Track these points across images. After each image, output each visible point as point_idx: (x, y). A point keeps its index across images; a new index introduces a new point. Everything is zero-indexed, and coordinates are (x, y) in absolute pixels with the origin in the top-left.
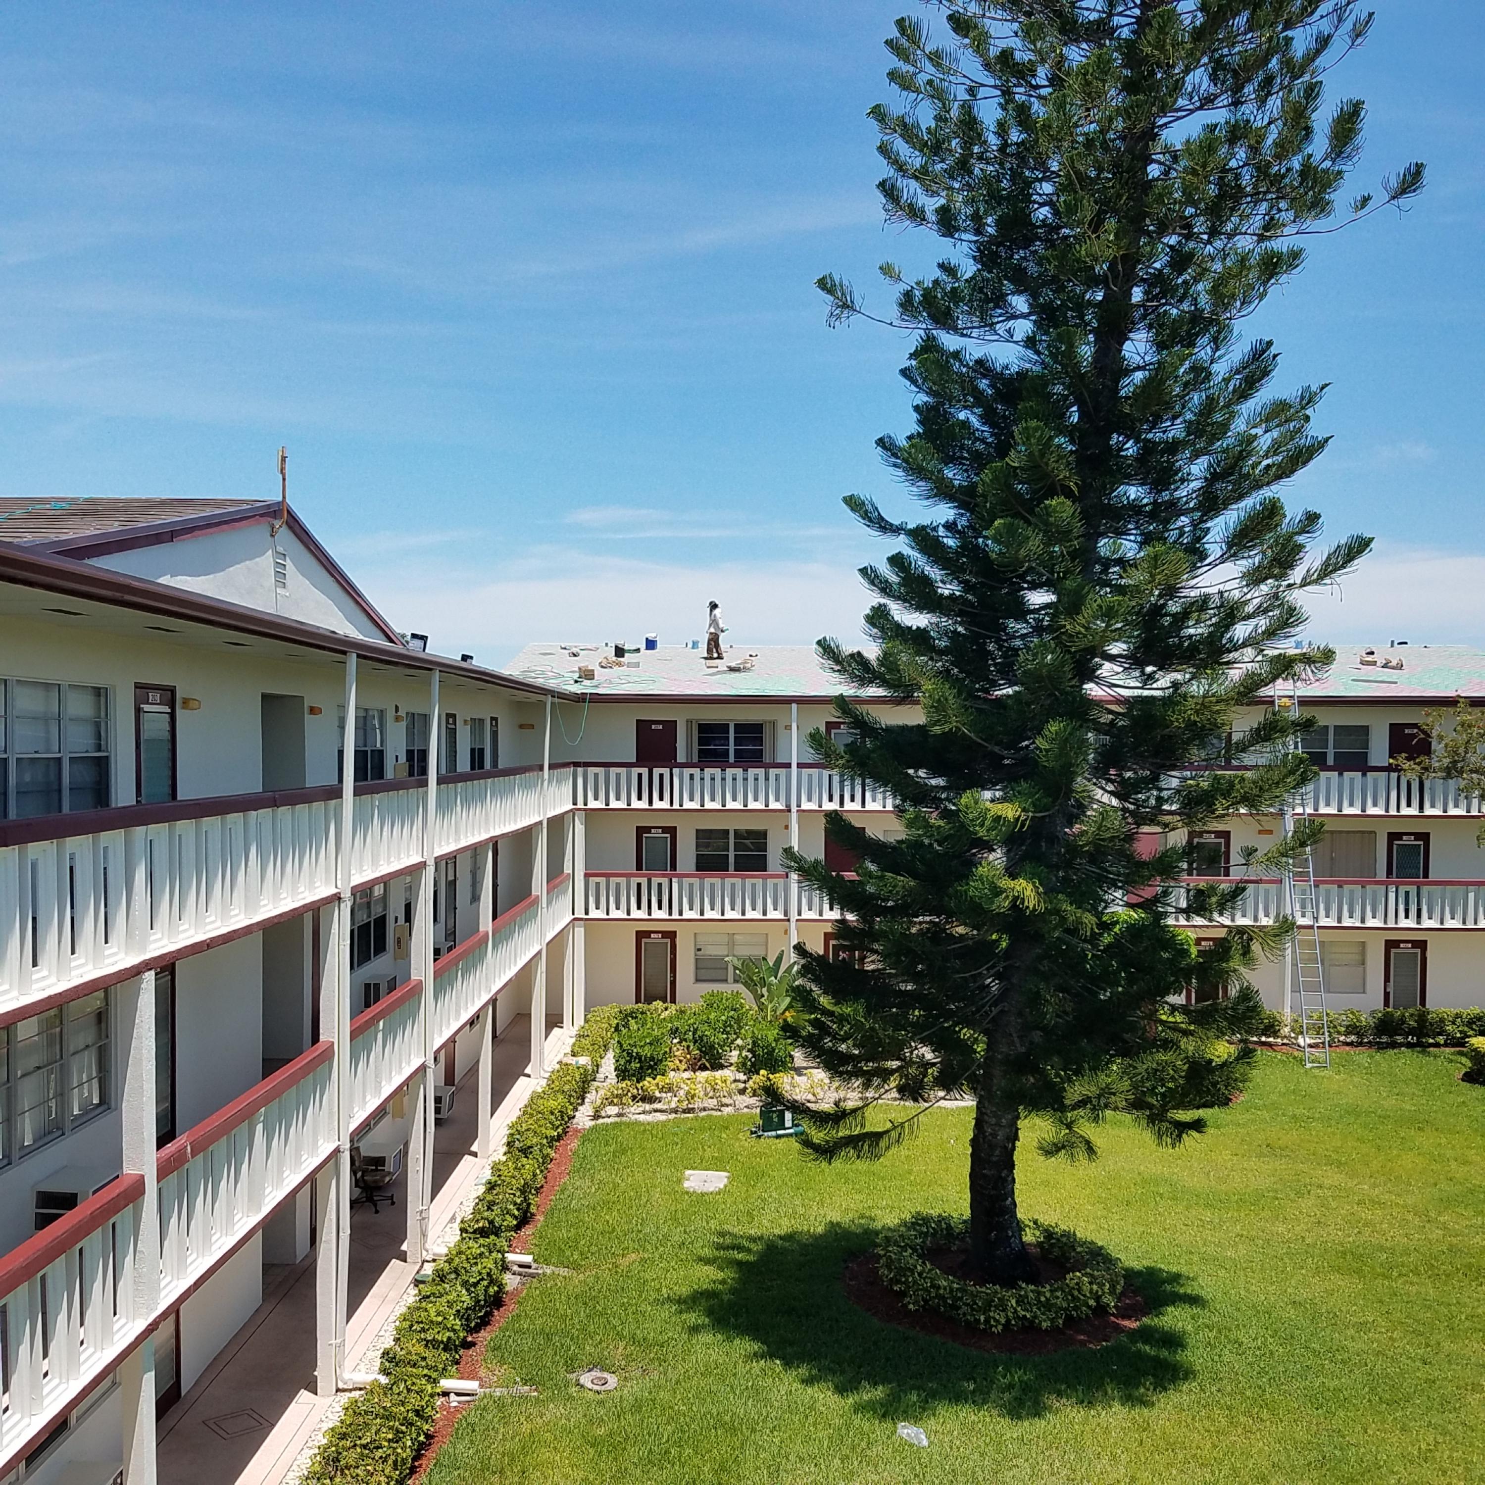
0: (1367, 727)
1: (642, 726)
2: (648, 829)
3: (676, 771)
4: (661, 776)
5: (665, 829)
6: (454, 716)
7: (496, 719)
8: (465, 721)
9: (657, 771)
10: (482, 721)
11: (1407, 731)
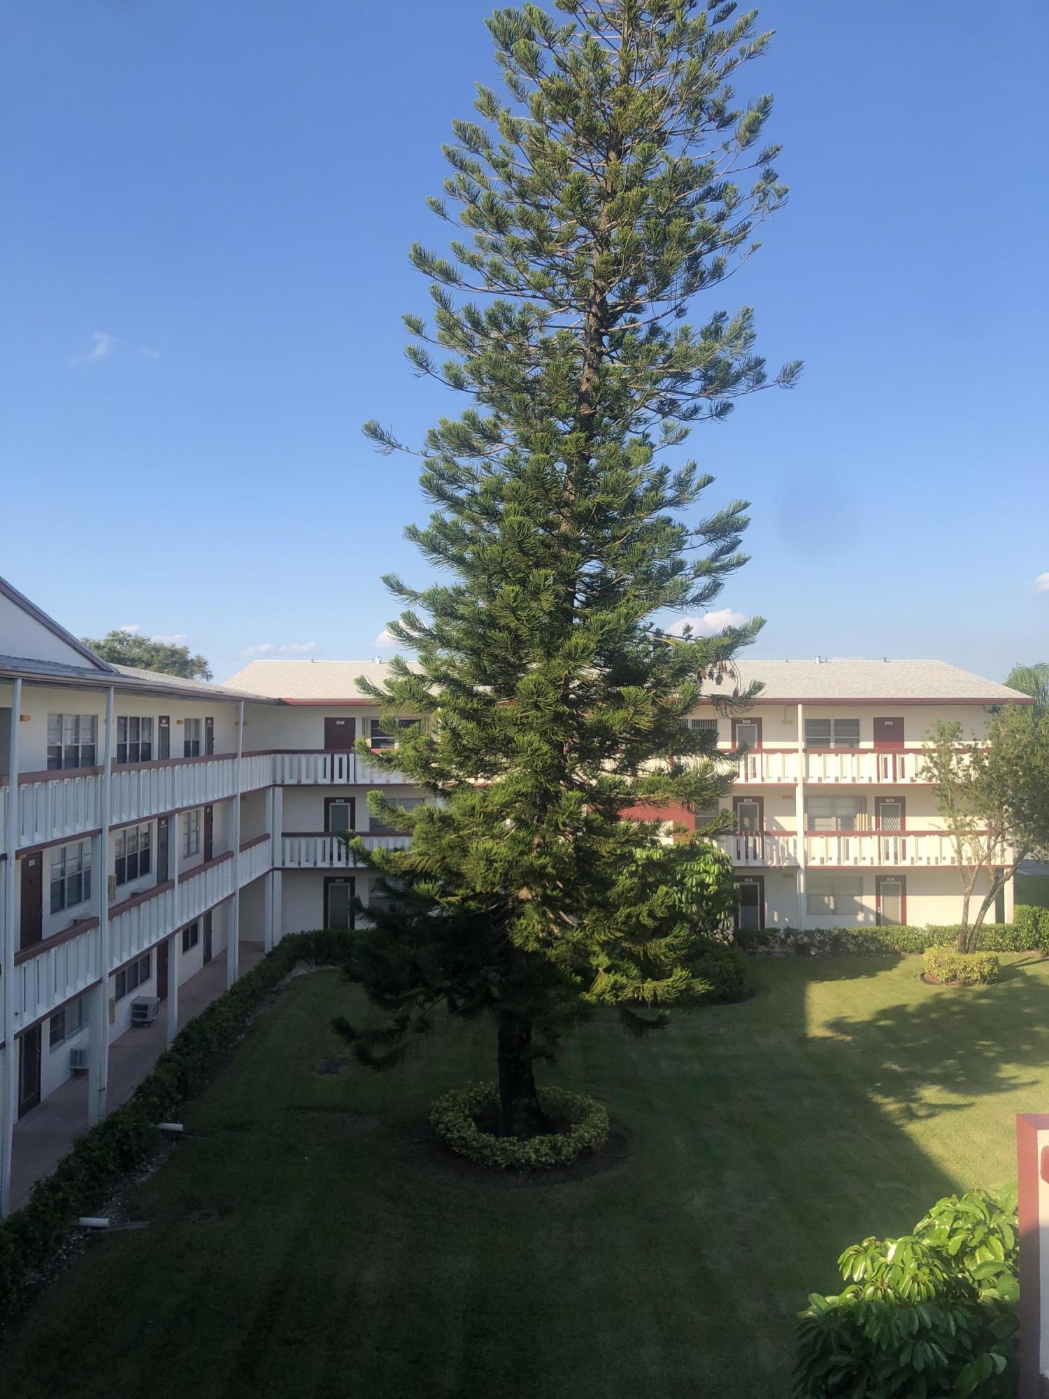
0: (858, 720)
1: (329, 723)
2: (334, 800)
3: (351, 756)
4: (341, 760)
5: (346, 800)
6: (167, 718)
7: (212, 719)
8: (179, 722)
9: (337, 757)
10: (197, 722)
11: (886, 723)
